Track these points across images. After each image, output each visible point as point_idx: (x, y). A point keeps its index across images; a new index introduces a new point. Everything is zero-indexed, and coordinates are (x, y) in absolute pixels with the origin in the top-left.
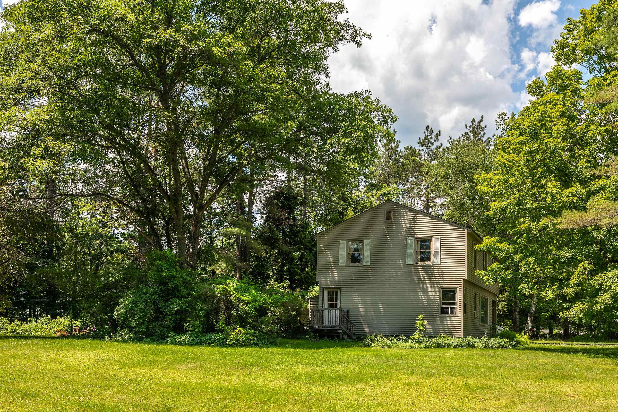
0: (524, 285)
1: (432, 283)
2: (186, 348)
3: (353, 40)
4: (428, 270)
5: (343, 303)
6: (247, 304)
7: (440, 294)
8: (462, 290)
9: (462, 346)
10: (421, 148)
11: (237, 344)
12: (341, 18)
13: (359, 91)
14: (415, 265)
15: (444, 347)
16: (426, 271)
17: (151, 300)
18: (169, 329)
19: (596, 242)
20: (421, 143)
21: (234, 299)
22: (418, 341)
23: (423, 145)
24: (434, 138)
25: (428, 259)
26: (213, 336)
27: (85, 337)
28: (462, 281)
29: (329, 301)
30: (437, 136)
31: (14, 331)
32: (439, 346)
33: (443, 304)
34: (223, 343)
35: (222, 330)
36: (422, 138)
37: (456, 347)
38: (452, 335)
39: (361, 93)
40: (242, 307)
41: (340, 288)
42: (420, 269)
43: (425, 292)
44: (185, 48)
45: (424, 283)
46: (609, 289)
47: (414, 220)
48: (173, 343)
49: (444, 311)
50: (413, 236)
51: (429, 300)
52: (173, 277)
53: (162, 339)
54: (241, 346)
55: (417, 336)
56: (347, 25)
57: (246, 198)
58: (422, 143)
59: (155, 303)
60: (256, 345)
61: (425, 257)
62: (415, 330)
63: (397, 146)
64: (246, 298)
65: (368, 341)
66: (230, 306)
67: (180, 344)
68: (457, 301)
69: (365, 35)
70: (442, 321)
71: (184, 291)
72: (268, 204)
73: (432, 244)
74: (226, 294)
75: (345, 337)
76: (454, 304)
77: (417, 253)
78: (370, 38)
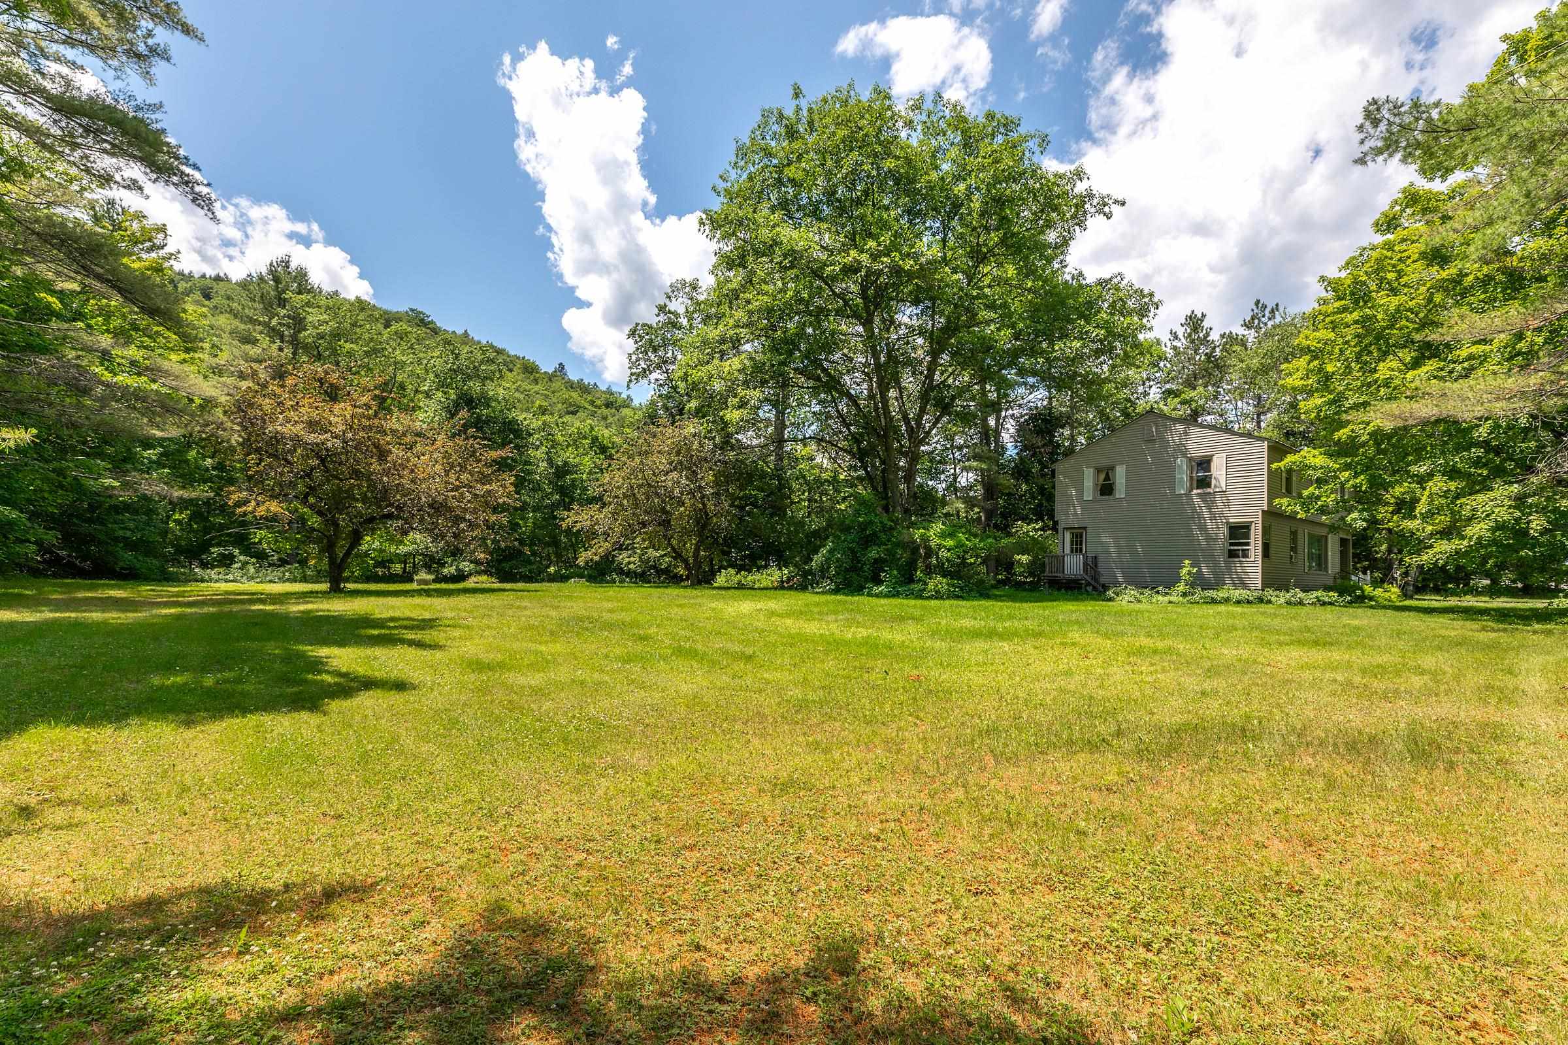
0: (1355, 515)
1: (1213, 517)
2: (883, 601)
3: (1100, 212)
4: (1209, 500)
5: (1090, 548)
6: (949, 550)
7: (1226, 530)
8: (1260, 525)
9: (1248, 602)
10: (1246, 333)
11: (938, 596)
12: (1081, 187)
13: (1108, 276)
14: (1188, 494)
15: (1220, 602)
16: (1205, 501)
17: (849, 548)
18: (867, 580)
19: (1478, 445)
20: (1245, 325)
21: (933, 544)
22: (1184, 595)
23: (1249, 328)
24: (1267, 314)
25: (1209, 485)
26: (912, 587)
27: (791, 588)
28: (1260, 513)
29: (1072, 544)
30: (1272, 311)
31: (739, 582)
32: (1213, 601)
33: (1231, 544)
34: (919, 596)
35: (919, 580)
36: (1248, 318)
37: (1239, 602)
38: (1244, 585)
39: (1110, 279)
40: (943, 553)
41: (1085, 528)
42: (1196, 499)
43: (1203, 528)
44: (868, 269)
45: (1200, 516)
46: (1488, 516)
47: (1186, 434)
48: (869, 595)
49: (1232, 554)
50: (1184, 455)
51: (1209, 539)
52: (871, 522)
53: (858, 590)
54: (942, 598)
55: (1181, 587)
56: (1090, 195)
57: (992, 422)
58: (1248, 325)
59: (853, 551)
60: (958, 597)
61: (1204, 483)
62: (1179, 579)
63: (1208, 334)
64: (950, 543)
65: (1110, 593)
66: (930, 552)
67: (877, 596)
68: (1252, 541)
69: (1116, 202)
70: (1229, 568)
71: (883, 537)
72: (1021, 429)
73: (1213, 465)
74: (925, 539)
75: (1090, 589)
76: (1248, 544)
77: (1191, 478)
78: (1123, 204)
